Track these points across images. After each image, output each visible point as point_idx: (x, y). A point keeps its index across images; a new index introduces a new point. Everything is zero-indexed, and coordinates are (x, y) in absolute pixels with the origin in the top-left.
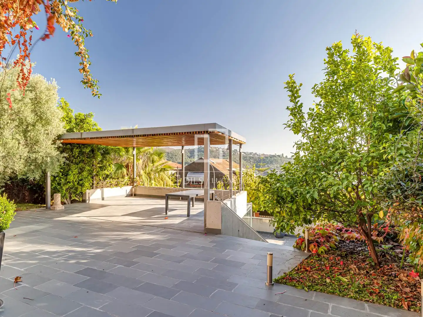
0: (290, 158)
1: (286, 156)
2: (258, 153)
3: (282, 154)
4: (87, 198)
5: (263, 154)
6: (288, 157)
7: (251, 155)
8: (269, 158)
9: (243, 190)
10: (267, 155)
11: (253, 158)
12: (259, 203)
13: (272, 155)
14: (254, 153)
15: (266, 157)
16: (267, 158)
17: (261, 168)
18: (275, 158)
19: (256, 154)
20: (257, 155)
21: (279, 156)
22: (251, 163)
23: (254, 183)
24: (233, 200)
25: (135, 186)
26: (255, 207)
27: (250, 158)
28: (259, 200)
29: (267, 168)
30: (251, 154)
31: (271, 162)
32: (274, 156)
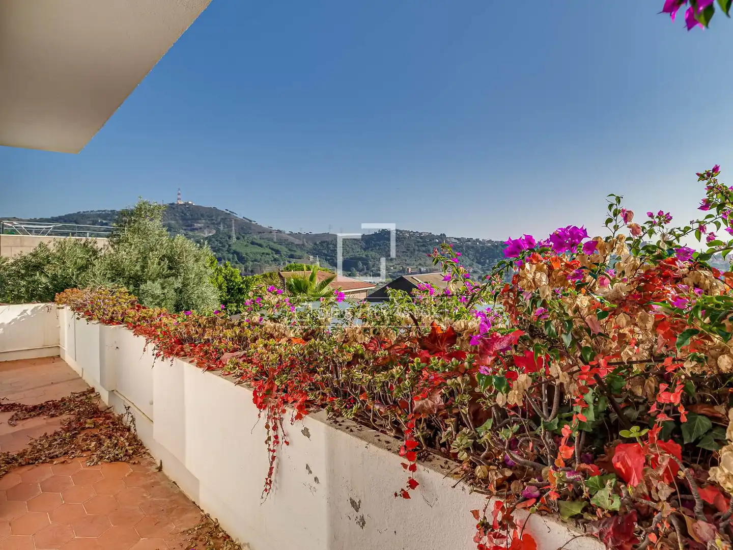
2: (481, 240)
5: (490, 241)
7: (470, 243)
8: (500, 247)
10: (497, 242)
11: (473, 247)
14: (474, 239)
16: (497, 247)
19: (477, 240)
20: (480, 242)
22: (470, 256)
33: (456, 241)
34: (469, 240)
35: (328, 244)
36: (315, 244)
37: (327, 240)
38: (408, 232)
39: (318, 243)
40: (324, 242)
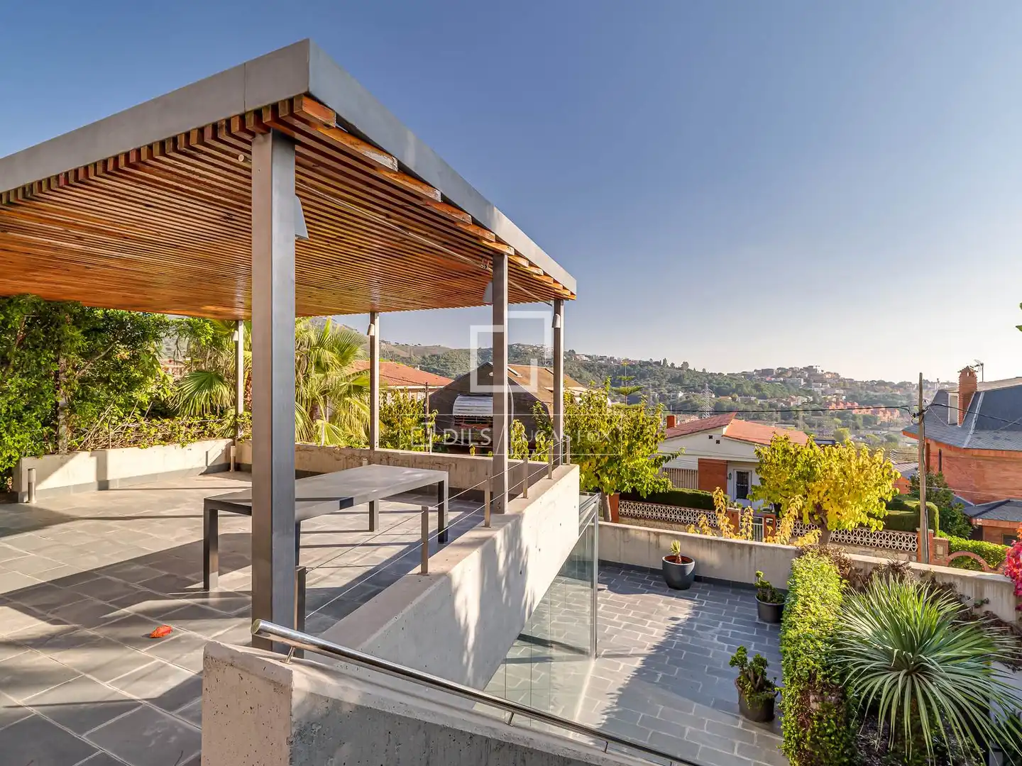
0: (679, 369)
1: (673, 364)
2: (616, 358)
3: (665, 360)
4: (25, 488)
5: (627, 360)
6: (676, 366)
7: (603, 362)
8: (639, 367)
9: (565, 461)
10: (635, 361)
11: (606, 367)
12: (619, 473)
13: (643, 362)
14: (609, 357)
15: (633, 365)
17: (622, 388)
18: (650, 368)
19: (612, 358)
20: (615, 361)
21: (658, 363)
22: (602, 376)
23: (608, 422)
24: (499, 536)
25: (239, 440)
26: (608, 482)
27: (601, 367)
28: (619, 465)
29: (635, 387)
30: (602, 359)
31: (643, 376)
32: (648, 363)
33: (587, 359)
34: (602, 358)
35: (438, 358)
36: (424, 357)
37: (438, 353)
38: (532, 347)
39: (427, 356)
40: (434, 356)
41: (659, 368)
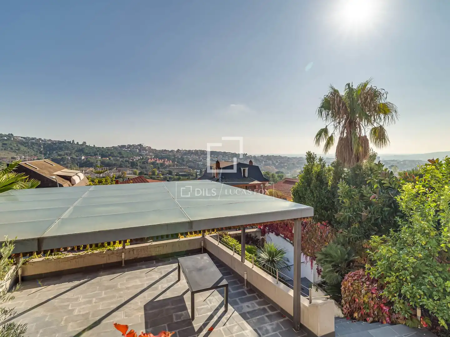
1: (77, 143)
2: (43, 139)
3: (73, 141)
5: (50, 140)
6: (80, 144)
7: (34, 141)
10: (55, 141)
13: (61, 141)
16: (55, 144)
18: (65, 144)
19: (40, 139)
20: (42, 140)
21: (69, 142)
27: (33, 143)
34: (33, 139)
41: (70, 144)
